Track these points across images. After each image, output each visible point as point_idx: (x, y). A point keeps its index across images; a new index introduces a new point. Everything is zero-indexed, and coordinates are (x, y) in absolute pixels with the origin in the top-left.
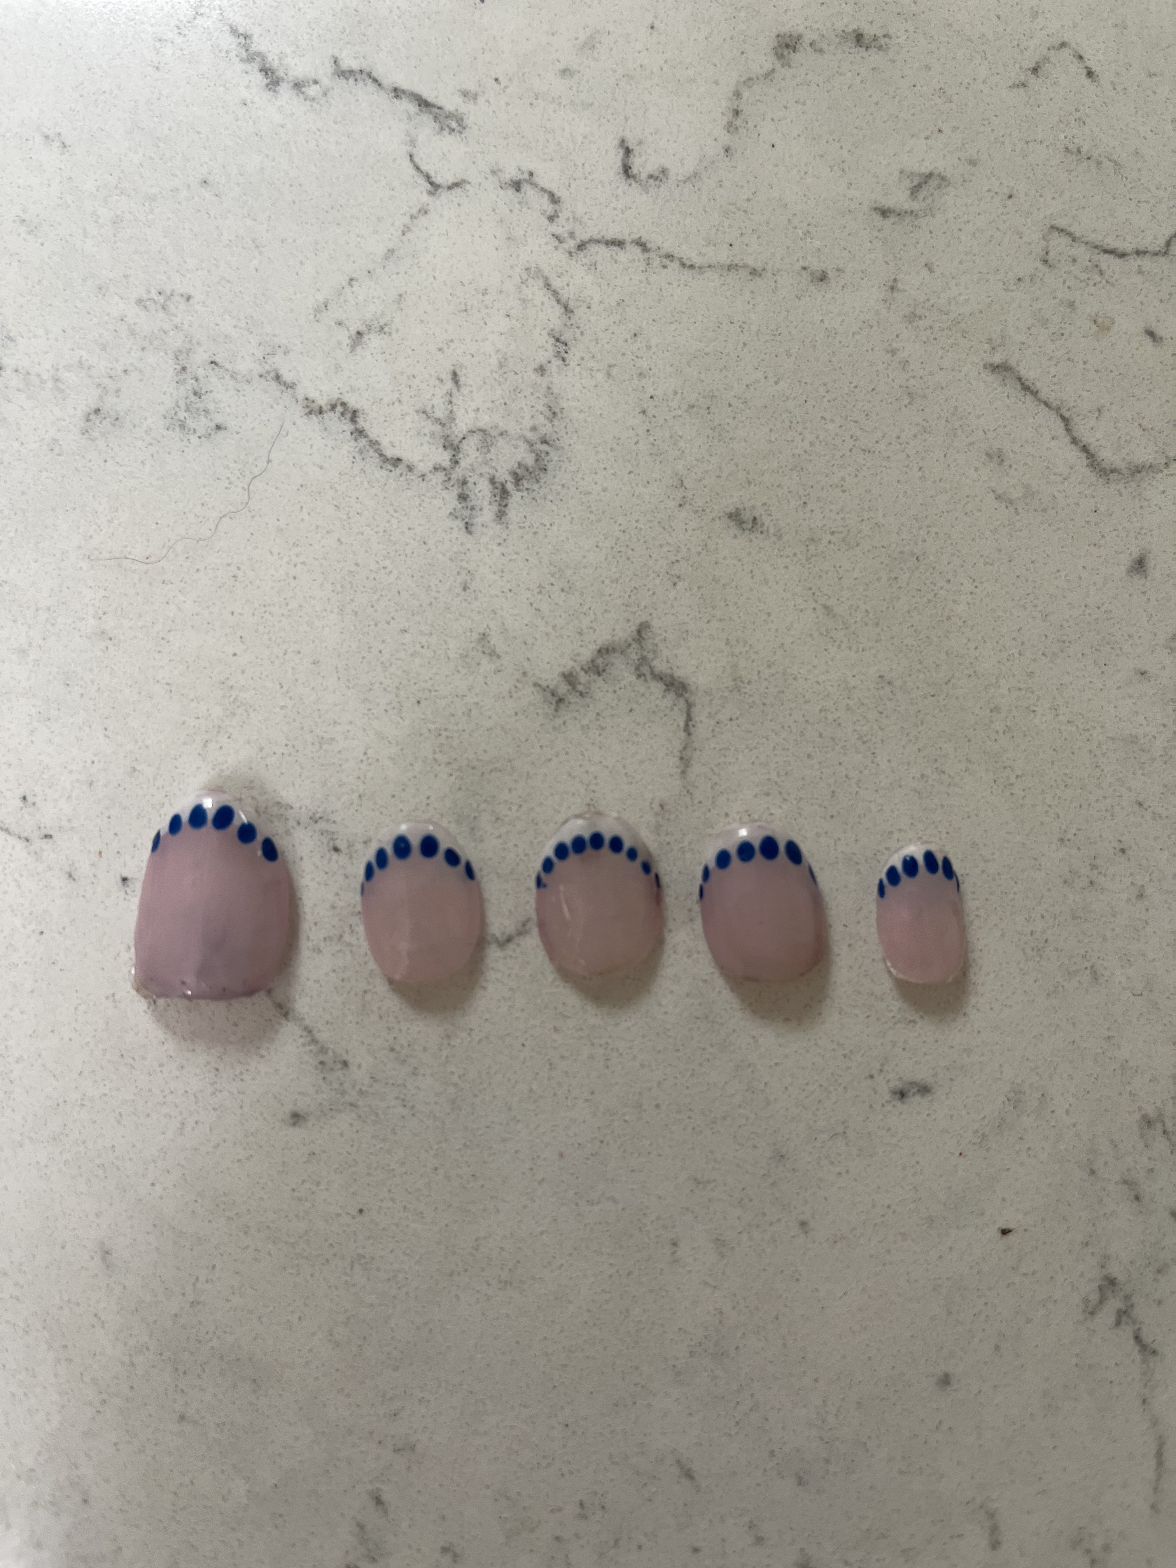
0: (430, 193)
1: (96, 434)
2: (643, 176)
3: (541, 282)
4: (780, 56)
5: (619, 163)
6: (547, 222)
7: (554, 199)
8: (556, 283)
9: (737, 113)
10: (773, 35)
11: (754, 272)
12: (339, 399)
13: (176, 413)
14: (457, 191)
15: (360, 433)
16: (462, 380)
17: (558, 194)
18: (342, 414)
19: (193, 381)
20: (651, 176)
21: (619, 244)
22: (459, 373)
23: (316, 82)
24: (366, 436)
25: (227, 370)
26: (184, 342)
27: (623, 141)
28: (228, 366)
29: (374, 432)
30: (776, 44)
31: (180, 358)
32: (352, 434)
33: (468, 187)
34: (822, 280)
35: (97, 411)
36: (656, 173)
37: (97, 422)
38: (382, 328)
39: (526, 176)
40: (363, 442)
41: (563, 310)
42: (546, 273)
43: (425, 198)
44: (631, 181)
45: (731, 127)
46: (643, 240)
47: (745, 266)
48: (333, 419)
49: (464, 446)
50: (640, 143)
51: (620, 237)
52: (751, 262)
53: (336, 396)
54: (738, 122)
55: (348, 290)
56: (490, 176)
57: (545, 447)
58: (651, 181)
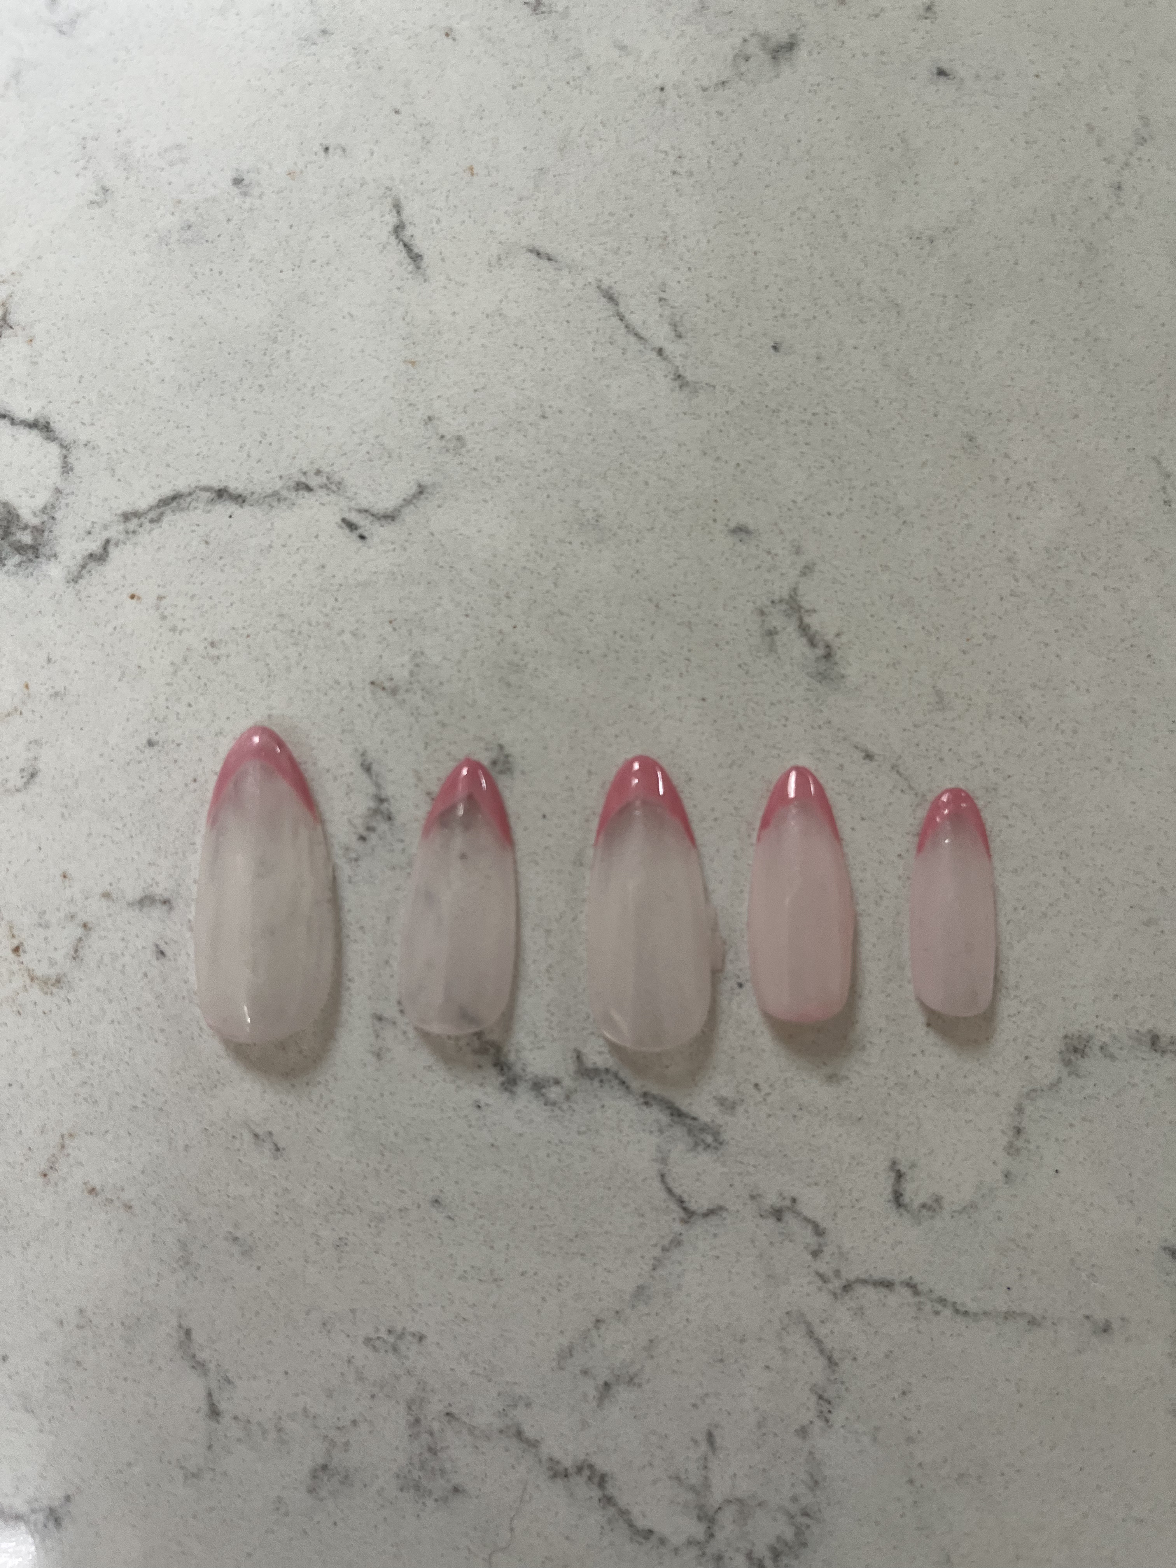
0: (684, 1221)
1: (324, 1493)
2: (916, 1204)
3: (803, 1328)
4: (1067, 1063)
5: (889, 1190)
6: (809, 1257)
7: (819, 1231)
8: (821, 1331)
9: (1018, 1131)
10: (1061, 1035)
11: (1033, 1322)
12: (585, 1461)
13: (410, 1472)
14: (714, 1220)
15: (608, 1501)
16: (718, 1441)
17: (823, 1225)
18: (590, 1478)
19: (427, 1436)
20: (924, 1206)
21: (887, 1285)
22: (715, 1433)
23: (557, 1082)
24: (615, 1505)
25: (465, 1423)
26: (417, 1389)
27: (894, 1163)
28: (465, 1419)
29: (623, 1501)
30: (1063, 1048)
31: (413, 1408)
32: (600, 1500)
33: (725, 1214)
34: (1105, 1331)
35: (325, 1467)
36: (929, 1202)
37: (325, 1479)
38: (631, 1379)
39: (788, 1203)
40: (611, 1511)
41: (826, 1362)
42: (809, 1319)
43: (678, 1227)
44: (902, 1210)
45: (1011, 1150)
46: (915, 1281)
47: (1023, 1314)
48: (579, 1483)
49: (720, 1516)
50: (913, 1166)
51: (889, 1277)
52: (1029, 1308)
53: (582, 1457)
54: (1020, 1143)
55: (594, 1332)
56: (748, 1202)
57: (805, 1520)
58: (924, 1212)
